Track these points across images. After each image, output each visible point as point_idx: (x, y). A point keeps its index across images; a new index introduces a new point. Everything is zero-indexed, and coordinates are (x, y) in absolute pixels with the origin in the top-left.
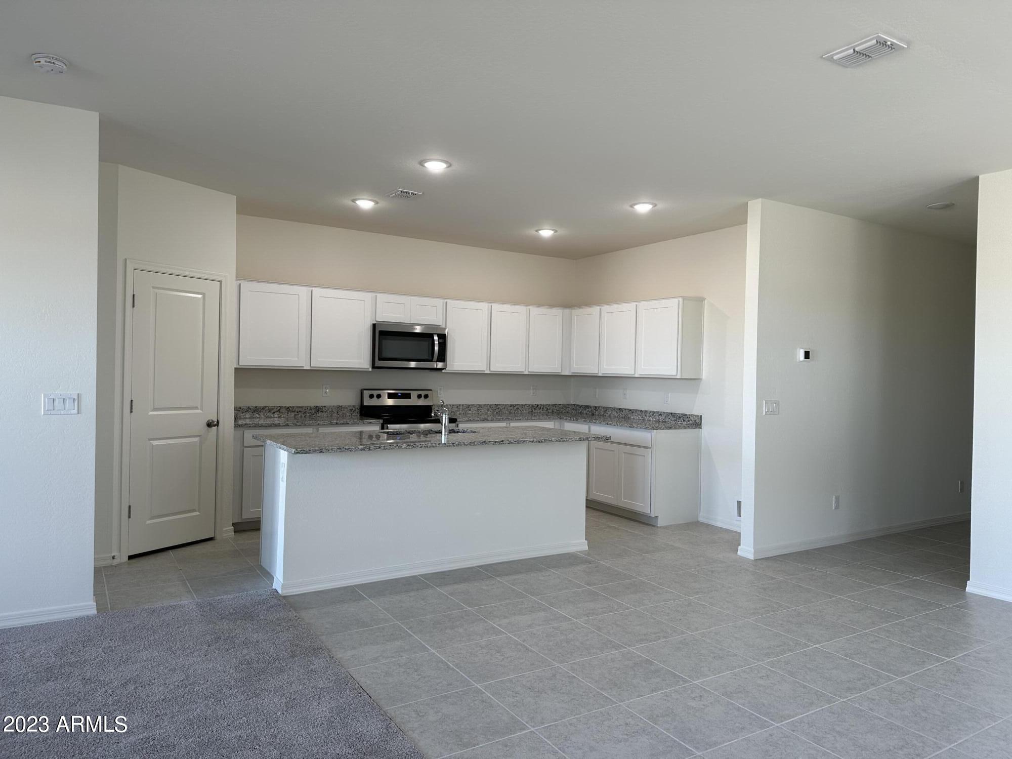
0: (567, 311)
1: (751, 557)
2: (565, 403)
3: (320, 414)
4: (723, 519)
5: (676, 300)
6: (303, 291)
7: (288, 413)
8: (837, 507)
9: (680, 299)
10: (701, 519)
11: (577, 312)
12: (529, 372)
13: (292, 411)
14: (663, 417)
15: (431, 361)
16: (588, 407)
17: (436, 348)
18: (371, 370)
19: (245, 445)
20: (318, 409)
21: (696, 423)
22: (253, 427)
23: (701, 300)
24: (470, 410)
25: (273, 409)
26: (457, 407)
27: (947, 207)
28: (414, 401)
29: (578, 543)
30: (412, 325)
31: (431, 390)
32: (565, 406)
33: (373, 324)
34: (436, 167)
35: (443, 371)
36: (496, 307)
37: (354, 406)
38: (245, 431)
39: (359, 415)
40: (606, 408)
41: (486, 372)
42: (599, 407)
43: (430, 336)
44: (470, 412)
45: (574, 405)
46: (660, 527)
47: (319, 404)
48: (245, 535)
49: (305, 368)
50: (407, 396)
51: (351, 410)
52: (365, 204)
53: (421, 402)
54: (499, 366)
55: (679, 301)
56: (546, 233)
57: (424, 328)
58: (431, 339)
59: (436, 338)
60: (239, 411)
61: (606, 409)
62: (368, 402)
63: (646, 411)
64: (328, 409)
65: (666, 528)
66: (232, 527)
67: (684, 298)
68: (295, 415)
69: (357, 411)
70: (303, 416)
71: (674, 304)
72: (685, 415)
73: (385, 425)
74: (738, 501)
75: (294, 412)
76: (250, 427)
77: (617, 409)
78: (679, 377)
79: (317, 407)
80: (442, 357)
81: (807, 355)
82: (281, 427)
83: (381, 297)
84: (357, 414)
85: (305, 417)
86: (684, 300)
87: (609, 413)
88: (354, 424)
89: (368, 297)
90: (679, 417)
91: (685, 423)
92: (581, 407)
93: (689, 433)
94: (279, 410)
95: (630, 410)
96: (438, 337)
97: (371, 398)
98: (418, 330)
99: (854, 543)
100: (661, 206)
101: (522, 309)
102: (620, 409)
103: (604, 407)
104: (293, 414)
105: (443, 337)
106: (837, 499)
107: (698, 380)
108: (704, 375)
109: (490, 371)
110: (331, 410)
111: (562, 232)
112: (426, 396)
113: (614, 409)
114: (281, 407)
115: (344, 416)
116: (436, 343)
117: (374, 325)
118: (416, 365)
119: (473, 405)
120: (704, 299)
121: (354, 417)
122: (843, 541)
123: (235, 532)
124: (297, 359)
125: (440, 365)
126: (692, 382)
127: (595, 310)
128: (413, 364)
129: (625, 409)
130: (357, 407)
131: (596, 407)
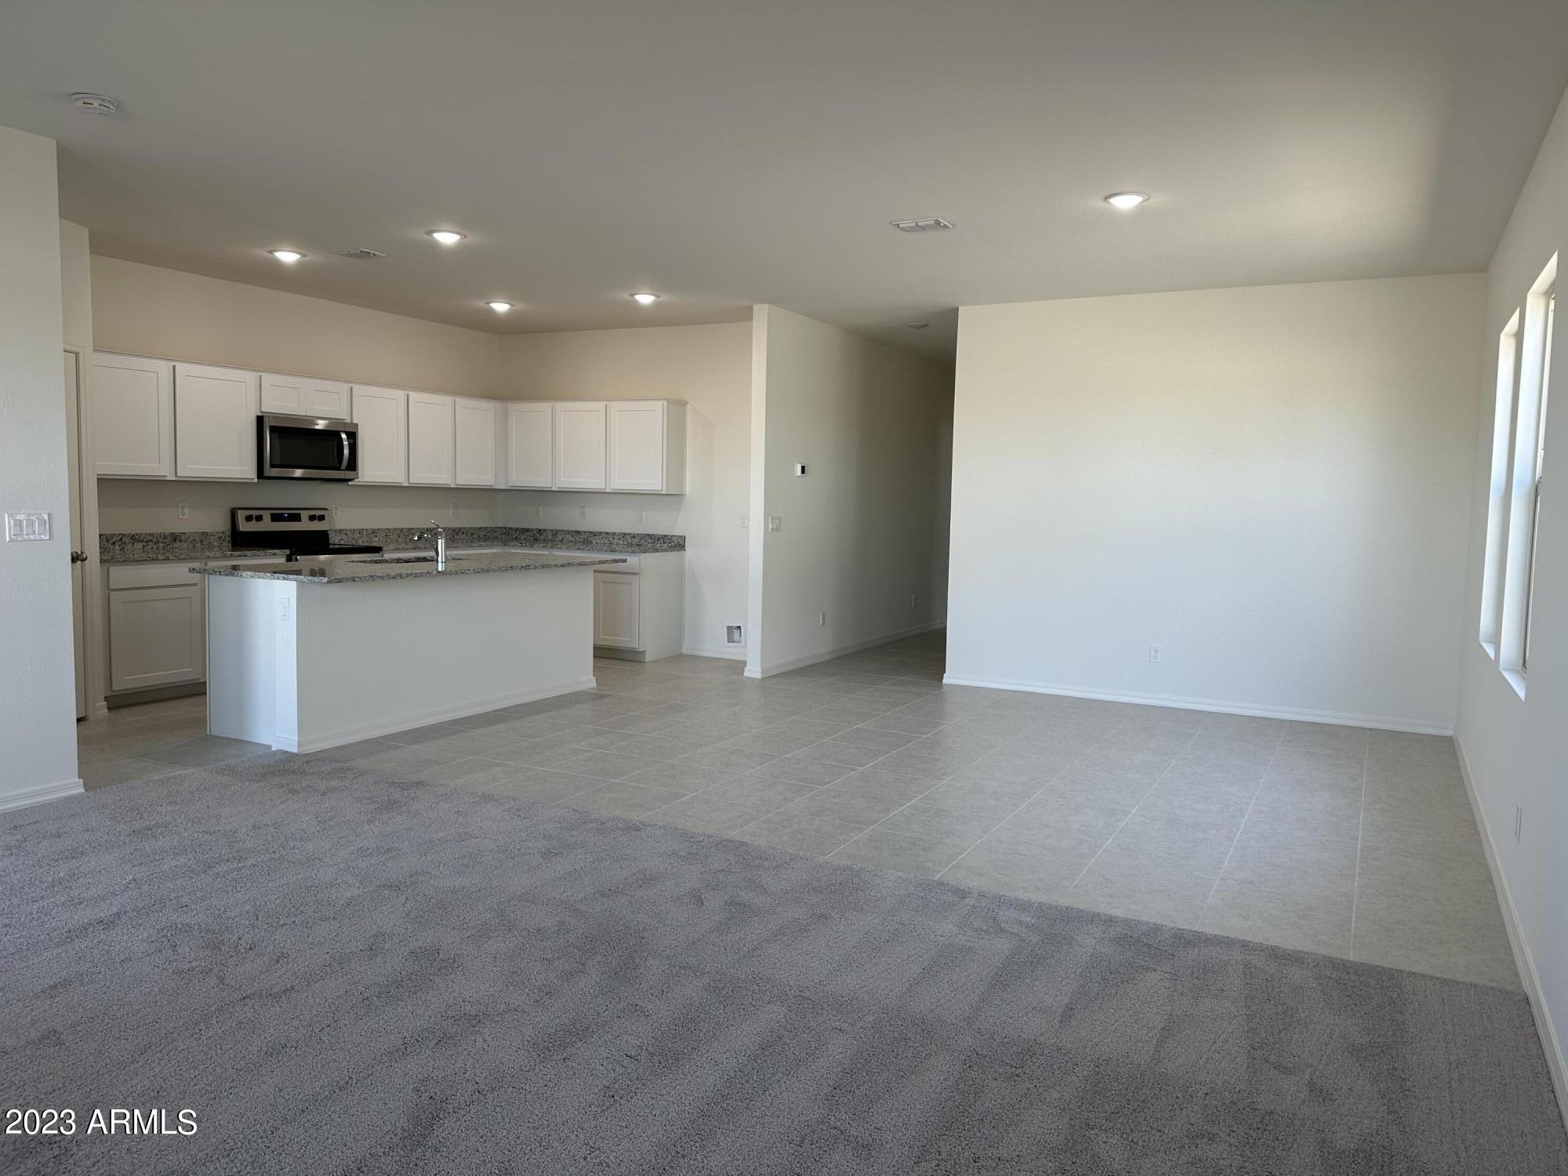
0: (499, 405)
1: (758, 676)
2: (493, 526)
3: (177, 544)
4: (714, 645)
5: (661, 403)
6: (163, 367)
7: (133, 544)
8: (823, 624)
9: (665, 403)
10: (684, 651)
11: (515, 408)
12: (456, 485)
13: (139, 541)
14: (637, 540)
15: (338, 469)
16: (528, 530)
17: (346, 451)
18: (256, 480)
19: (112, 587)
20: (175, 538)
21: (677, 544)
22: (122, 562)
23: (683, 404)
24: (376, 537)
25: (112, 538)
26: (360, 533)
27: (924, 326)
28: (305, 525)
29: (586, 679)
30: (313, 420)
31: (326, 509)
32: (493, 530)
33: (258, 417)
34: (447, 238)
35: (350, 483)
36: (415, 396)
37: (223, 533)
38: (111, 568)
39: (230, 545)
40: (556, 530)
41: (403, 485)
42: (545, 530)
43: (337, 434)
44: (376, 539)
45: (506, 528)
46: (649, 662)
47: (177, 531)
48: (124, 712)
49: (168, 479)
50: (296, 518)
51: (220, 538)
52: (288, 257)
53: (316, 526)
54: (420, 477)
55: (663, 404)
56: (501, 307)
57: (329, 423)
58: (336, 439)
59: (344, 436)
60: (106, 540)
61: (556, 533)
62: (244, 527)
63: (615, 533)
64: (189, 537)
65: (657, 661)
66: (106, 703)
67: (669, 402)
68: (144, 546)
69: (228, 539)
70: (155, 547)
71: (658, 407)
72: (666, 536)
73: (294, 557)
74: (728, 627)
75: (142, 541)
76: (118, 561)
77: (573, 531)
78: (664, 492)
79: (173, 534)
80: (353, 465)
81: (803, 471)
82: (159, 562)
83: (268, 379)
84: (227, 544)
85: (157, 548)
86: (668, 402)
87: (561, 538)
88: (225, 557)
89: (250, 377)
90: (658, 539)
91: (666, 545)
92: (517, 530)
93: (669, 557)
94: (121, 539)
95: (592, 532)
96: (346, 434)
97: (250, 521)
98: (321, 425)
99: (837, 658)
100: (664, 298)
101: (446, 400)
102: (576, 532)
103: (553, 530)
104: (140, 545)
105: (352, 436)
106: (824, 615)
107: (680, 496)
108: (688, 489)
109: (409, 483)
110: (192, 538)
111: (520, 306)
112: (322, 518)
113: (568, 532)
114: (124, 535)
115: (210, 547)
116: (345, 443)
117: (260, 420)
118: (303, 474)
119: (379, 529)
120: (687, 403)
121: (224, 548)
122: (827, 658)
123: (109, 709)
124: (157, 465)
125: (349, 474)
126: (673, 498)
127: (546, 406)
128: (298, 473)
129: (585, 532)
130: (227, 533)
131: (540, 530)
